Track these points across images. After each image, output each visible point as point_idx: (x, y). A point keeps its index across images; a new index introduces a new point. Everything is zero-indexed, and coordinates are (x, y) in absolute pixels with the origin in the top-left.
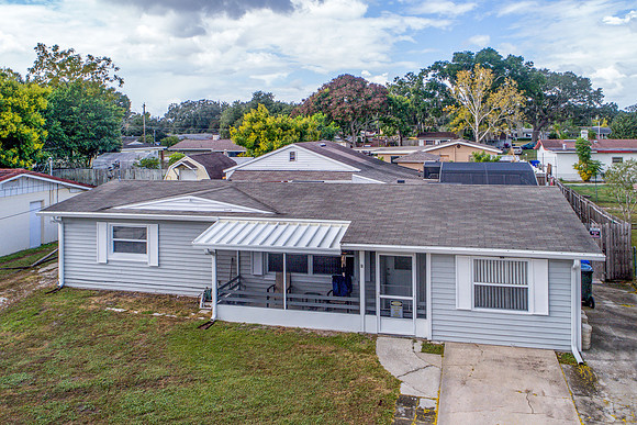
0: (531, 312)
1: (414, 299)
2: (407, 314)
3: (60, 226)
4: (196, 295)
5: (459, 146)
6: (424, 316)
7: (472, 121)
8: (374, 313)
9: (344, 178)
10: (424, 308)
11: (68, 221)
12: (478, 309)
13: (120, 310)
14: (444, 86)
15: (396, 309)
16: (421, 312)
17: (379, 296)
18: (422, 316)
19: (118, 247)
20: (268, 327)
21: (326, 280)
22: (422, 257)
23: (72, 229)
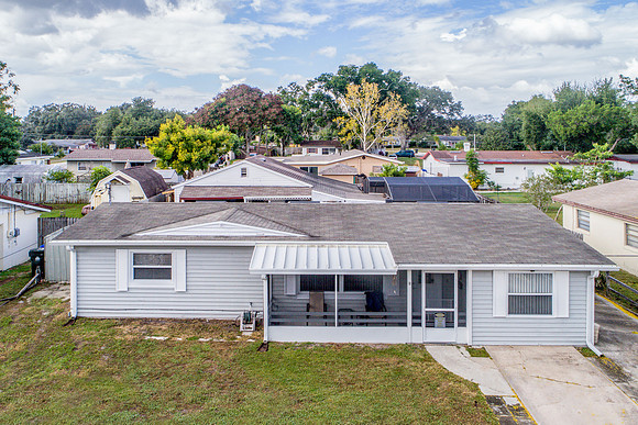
0: (554, 315)
1: (455, 310)
2: (449, 324)
3: (73, 255)
4: (234, 318)
5: (364, 157)
6: (464, 325)
7: (360, 132)
8: (420, 325)
9: (298, 193)
10: (465, 317)
11: (81, 249)
12: (512, 316)
13: (162, 338)
14: (329, 97)
15: (440, 320)
16: (462, 321)
17: (424, 310)
18: (462, 324)
19: (139, 274)
20: (322, 345)
21: (359, 297)
22: (463, 274)
23: (86, 258)
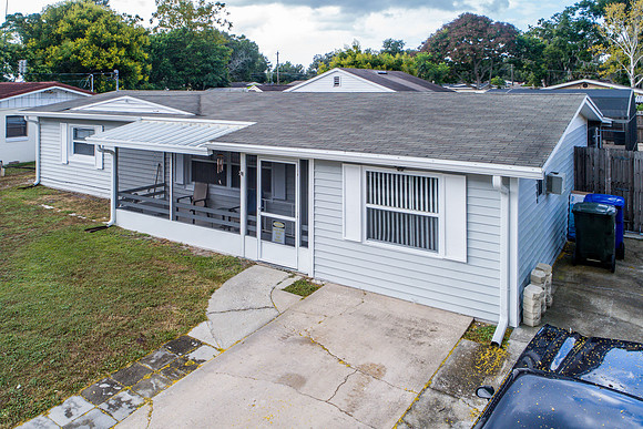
0: (440, 255)
1: (297, 220)
2: (289, 241)
3: (37, 127)
5: (586, 84)
7: (626, 62)
8: (255, 235)
10: (307, 234)
11: (43, 122)
12: (371, 243)
13: (48, 208)
15: (278, 232)
17: (259, 213)
18: (304, 244)
19: (77, 149)
22: (304, 163)
23: (45, 129)
